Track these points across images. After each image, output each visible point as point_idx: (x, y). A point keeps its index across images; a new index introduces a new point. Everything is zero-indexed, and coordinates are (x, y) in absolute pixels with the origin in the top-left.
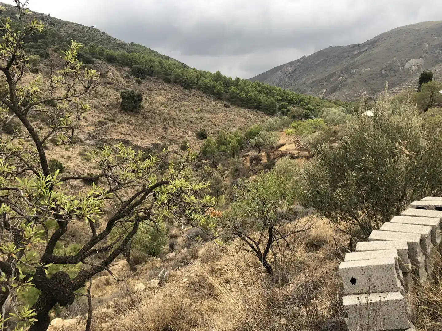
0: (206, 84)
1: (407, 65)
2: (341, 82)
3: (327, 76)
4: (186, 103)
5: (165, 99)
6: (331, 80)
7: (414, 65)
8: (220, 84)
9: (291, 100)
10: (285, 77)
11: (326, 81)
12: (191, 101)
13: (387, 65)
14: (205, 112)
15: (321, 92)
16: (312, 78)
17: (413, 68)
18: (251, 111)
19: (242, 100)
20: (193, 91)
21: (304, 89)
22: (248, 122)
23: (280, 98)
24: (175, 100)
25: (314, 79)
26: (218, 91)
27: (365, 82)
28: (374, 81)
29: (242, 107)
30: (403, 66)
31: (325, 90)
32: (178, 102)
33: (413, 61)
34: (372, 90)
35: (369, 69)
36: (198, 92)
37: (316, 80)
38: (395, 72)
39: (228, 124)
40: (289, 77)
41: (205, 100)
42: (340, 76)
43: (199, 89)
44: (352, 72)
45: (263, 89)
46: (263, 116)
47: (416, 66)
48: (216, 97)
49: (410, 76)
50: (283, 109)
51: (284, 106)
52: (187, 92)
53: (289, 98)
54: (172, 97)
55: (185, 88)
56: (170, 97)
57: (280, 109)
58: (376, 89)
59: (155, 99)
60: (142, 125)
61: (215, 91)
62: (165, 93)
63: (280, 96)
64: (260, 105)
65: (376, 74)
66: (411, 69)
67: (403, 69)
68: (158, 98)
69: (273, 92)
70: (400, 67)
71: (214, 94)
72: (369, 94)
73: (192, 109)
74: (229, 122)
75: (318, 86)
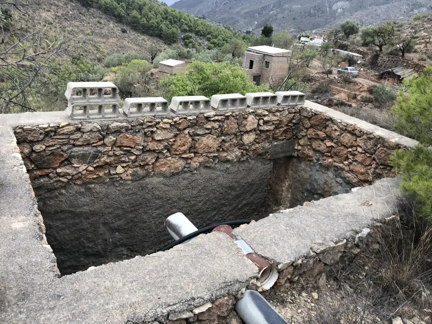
0: (107, 4)
1: (334, 7)
2: (272, 17)
3: (260, 8)
4: (77, 23)
5: (53, 17)
6: (264, 13)
7: (340, 8)
8: (122, 6)
9: (199, 31)
10: (221, 3)
11: (259, 14)
12: (85, 21)
13: (317, 5)
14: (96, 35)
15: (252, 24)
16: (246, 8)
17: (339, 10)
18: (151, 38)
19: (144, 26)
20: (92, 10)
21: (237, 19)
22: (140, 51)
23: (188, 29)
24: (65, 18)
25: (247, 10)
26: (119, 14)
27: (294, 19)
28: (302, 19)
29: (143, 33)
30: (330, 8)
31: (256, 23)
32: (68, 21)
33: (340, 4)
34: (299, 28)
35: (300, 6)
36: (97, 13)
37: (251, 11)
38: (323, 12)
39: (118, 50)
40: (225, 4)
41: (102, 21)
42: (272, 10)
43: (99, 8)
44: (284, 7)
45: (170, 17)
46: (162, 46)
47: (341, 10)
48: (116, 20)
49: (335, 19)
50: (186, 40)
51: (187, 37)
52: (84, 10)
53: (197, 29)
54: (62, 14)
55: (83, 5)
56: (59, 14)
57: (184, 39)
58: (302, 28)
59: (39, 15)
60: (9, 43)
61: (116, 13)
62: (56, 9)
63: (189, 27)
64: (161, 33)
65: (305, 12)
66: (337, 12)
67: (330, 11)
68: (44, 15)
69: (182, 21)
70: (328, 9)
71: (114, 16)
72: (295, 32)
73: (82, 30)
74: (119, 48)
75: (251, 17)
